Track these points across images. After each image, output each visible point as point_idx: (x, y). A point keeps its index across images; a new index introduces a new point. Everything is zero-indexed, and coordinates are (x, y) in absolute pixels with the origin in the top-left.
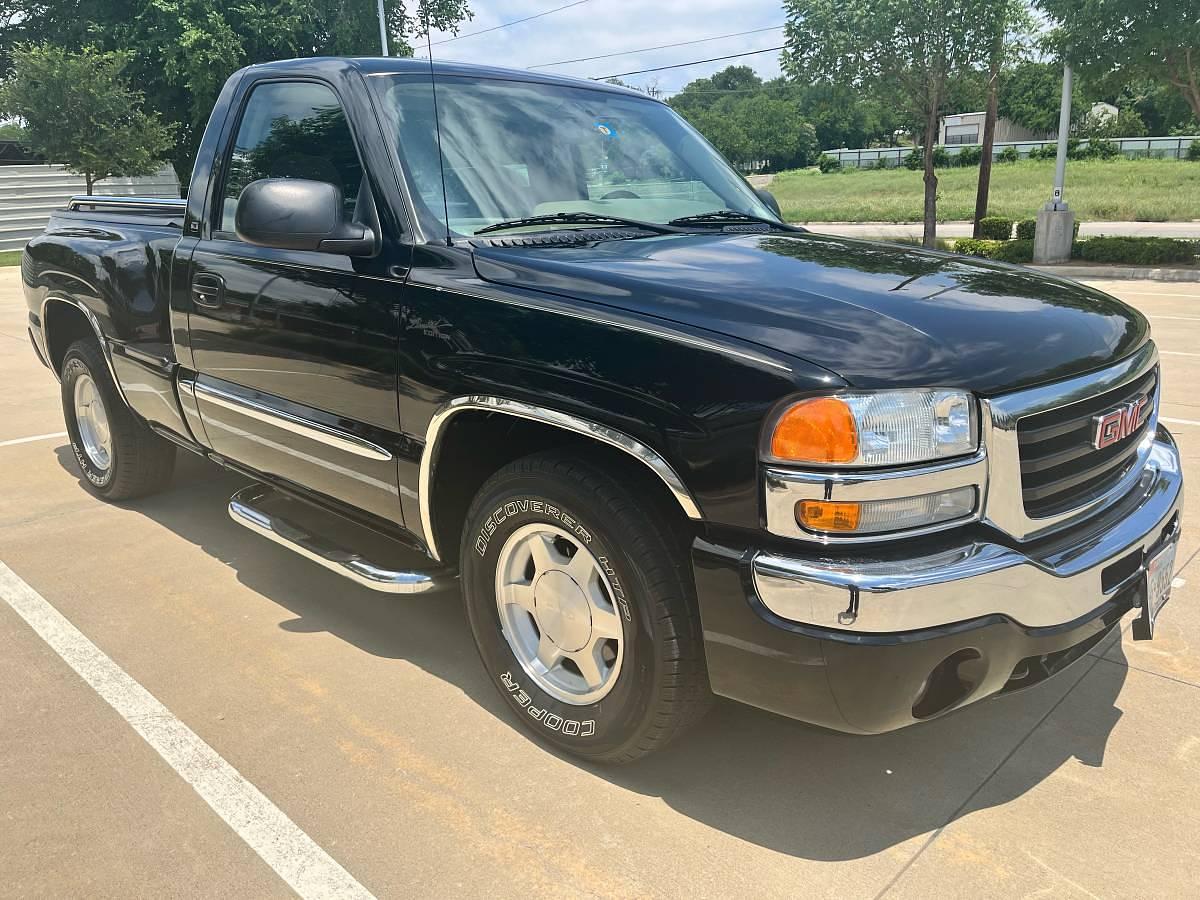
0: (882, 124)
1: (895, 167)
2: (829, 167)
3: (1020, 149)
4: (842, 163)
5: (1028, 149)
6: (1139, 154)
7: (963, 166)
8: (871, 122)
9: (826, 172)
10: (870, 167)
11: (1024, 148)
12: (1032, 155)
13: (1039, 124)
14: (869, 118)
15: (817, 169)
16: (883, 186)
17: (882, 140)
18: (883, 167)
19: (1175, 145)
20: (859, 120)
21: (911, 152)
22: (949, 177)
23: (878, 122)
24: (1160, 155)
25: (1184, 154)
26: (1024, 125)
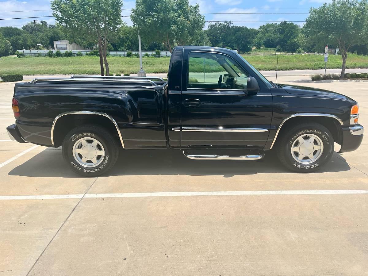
0: (33, 42)
1: (45, 56)
2: (20, 55)
3: (83, 53)
4: (25, 54)
5: (85, 53)
6: (115, 55)
7: (68, 57)
8: (29, 42)
9: (20, 57)
10: (36, 56)
11: (84, 52)
12: (87, 54)
13: (85, 46)
14: (29, 40)
15: (16, 56)
16: (43, 62)
17: (34, 47)
18: (40, 56)
19: (123, 53)
20: (25, 40)
21: (49, 52)
22: (65, 60)
23: (32, 41)
24: (120, 56)
25: (126, 55)
26: (81, 45)
